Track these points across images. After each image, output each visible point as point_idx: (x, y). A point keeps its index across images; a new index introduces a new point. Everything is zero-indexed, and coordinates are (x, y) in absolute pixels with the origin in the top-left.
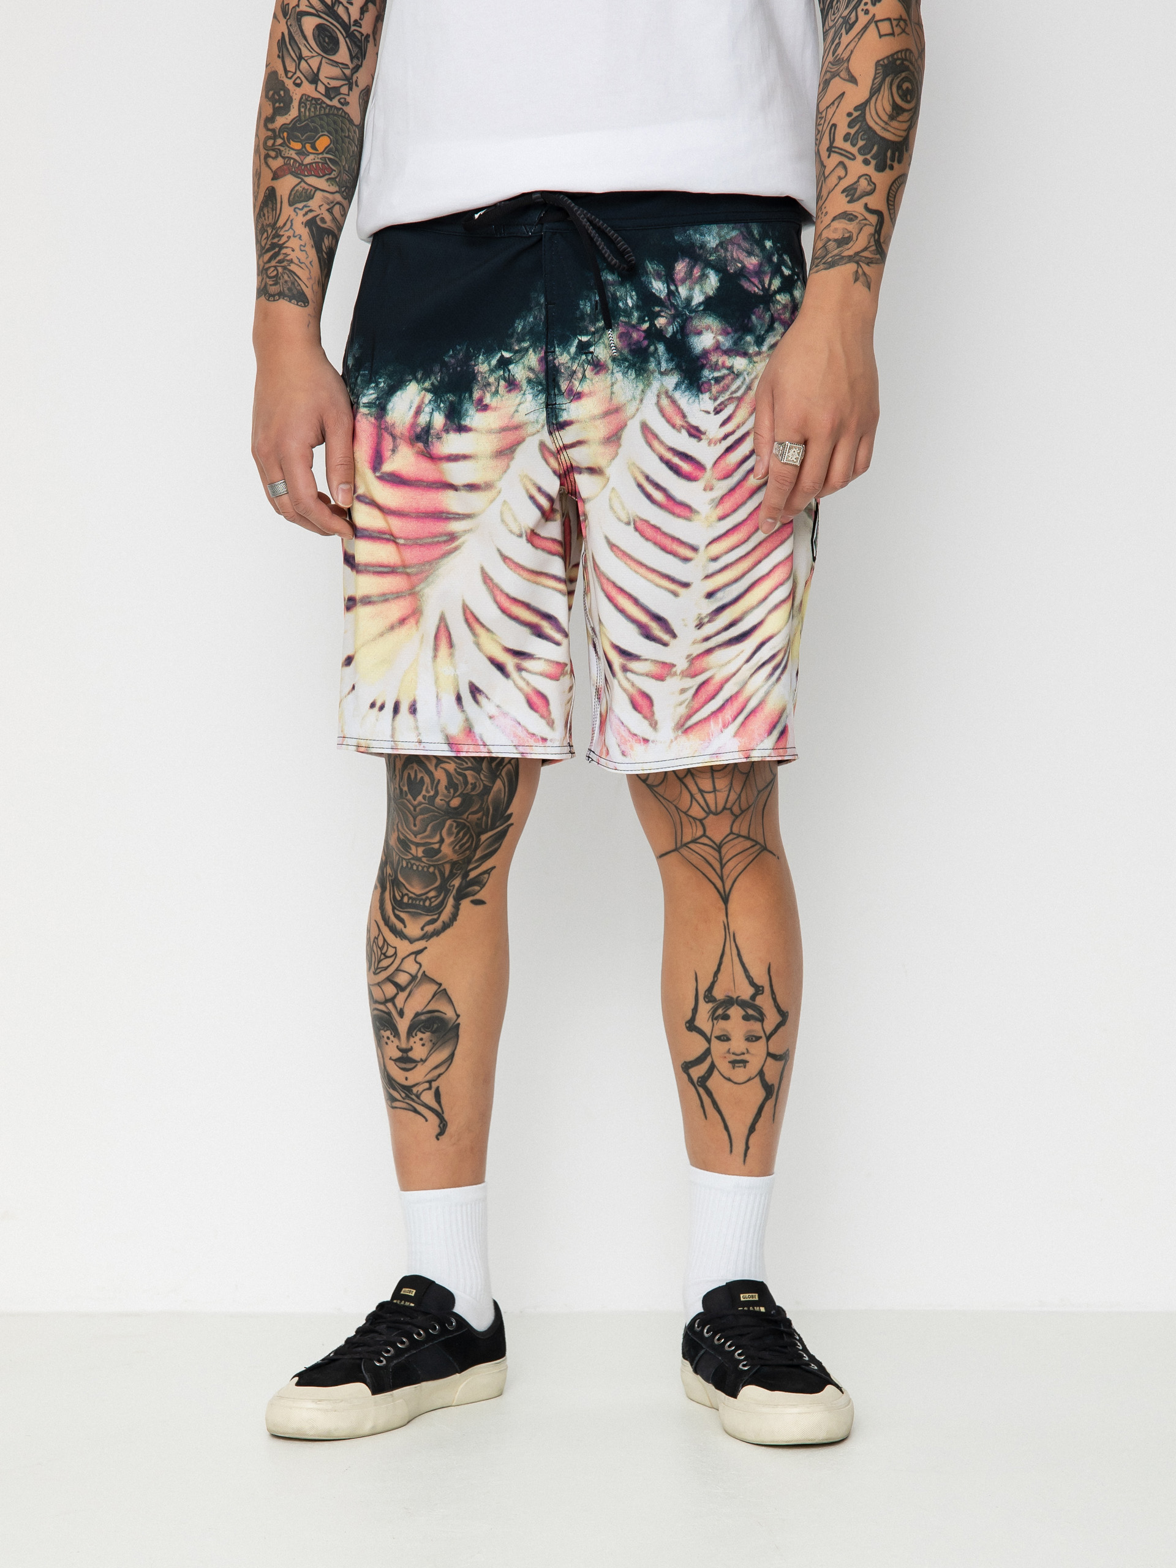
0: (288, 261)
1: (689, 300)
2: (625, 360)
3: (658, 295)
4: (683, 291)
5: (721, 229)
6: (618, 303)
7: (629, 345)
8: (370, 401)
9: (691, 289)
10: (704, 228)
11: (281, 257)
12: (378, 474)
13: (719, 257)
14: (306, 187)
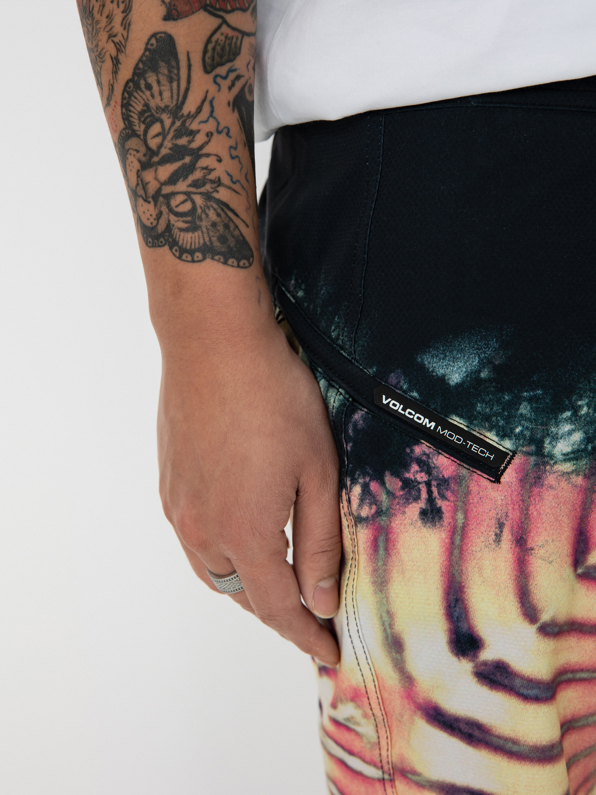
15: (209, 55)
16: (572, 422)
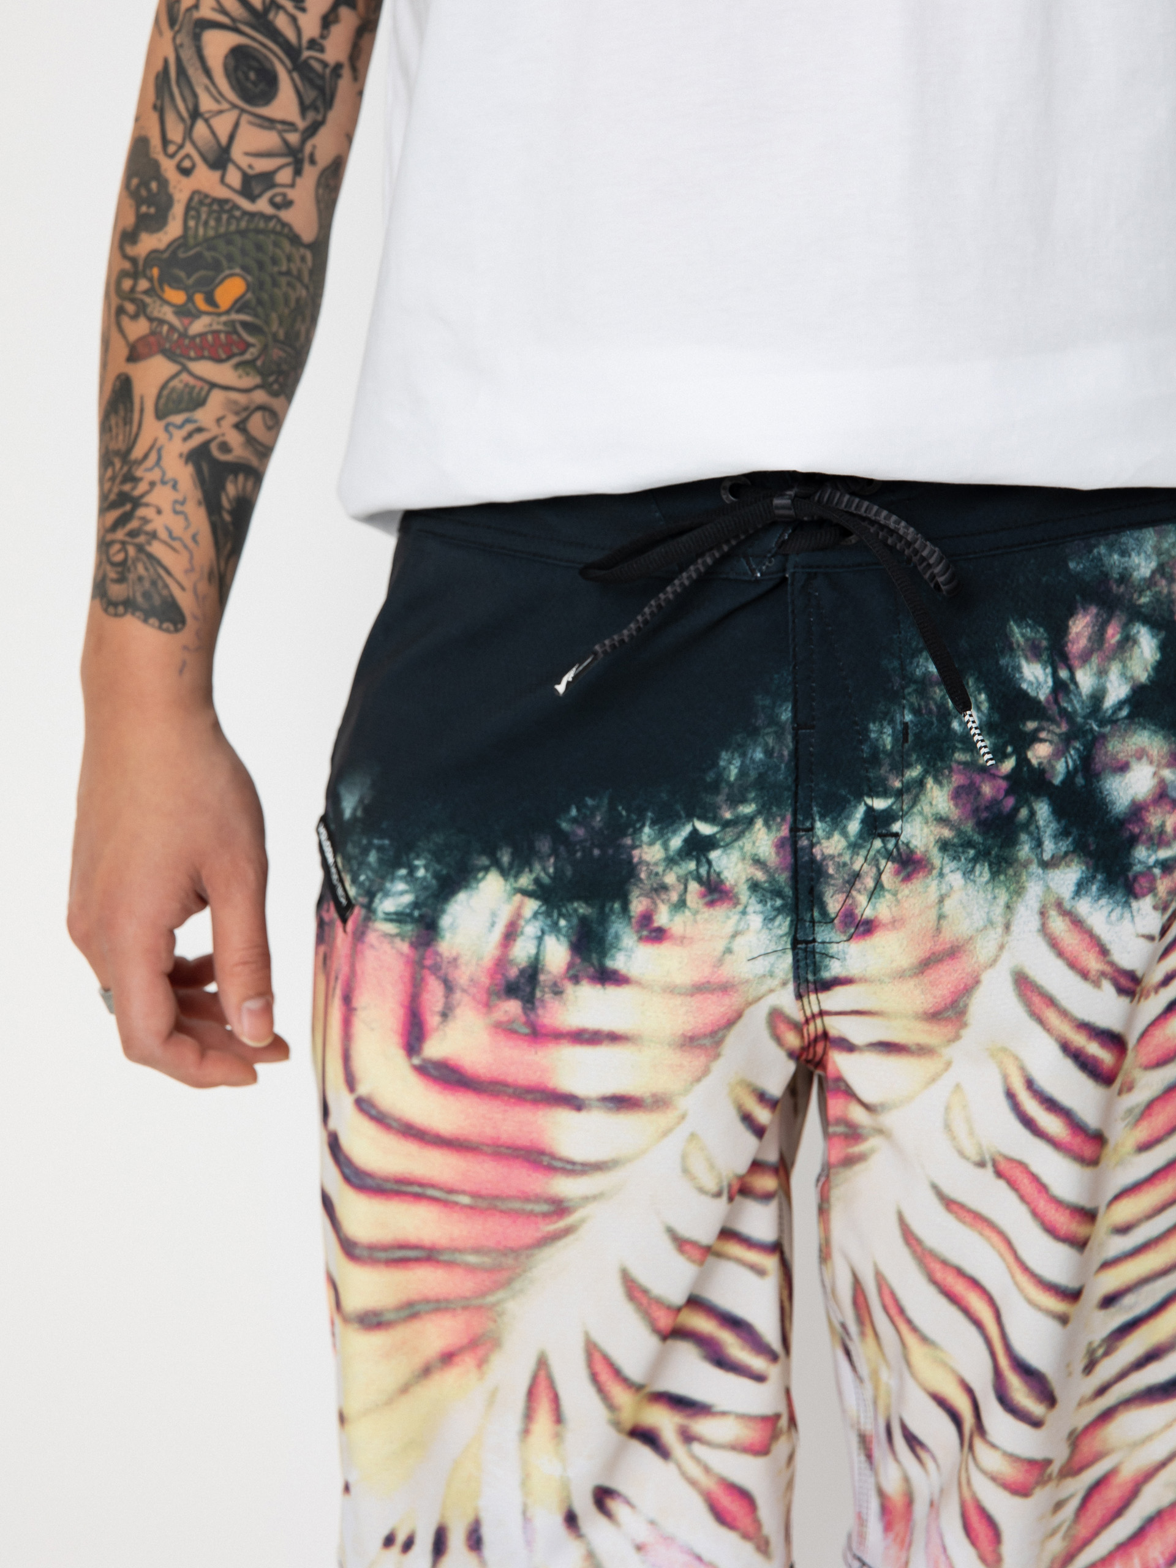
0: (147, 533)
1: (1097, 697)
2: (969, 844)
3: (1032, 693)
4: (1085, 680)
5: (1162, 536)
6: (950, 723)
7: (976, 811)
8: (400, 909)
9: (1102, 673)
10: (1128, 539)
11: (134, 524)
12: (416, 1061)
13: (1157, 599)
14: (192, 381)
15: (162, 401)
16: (407, 882)
